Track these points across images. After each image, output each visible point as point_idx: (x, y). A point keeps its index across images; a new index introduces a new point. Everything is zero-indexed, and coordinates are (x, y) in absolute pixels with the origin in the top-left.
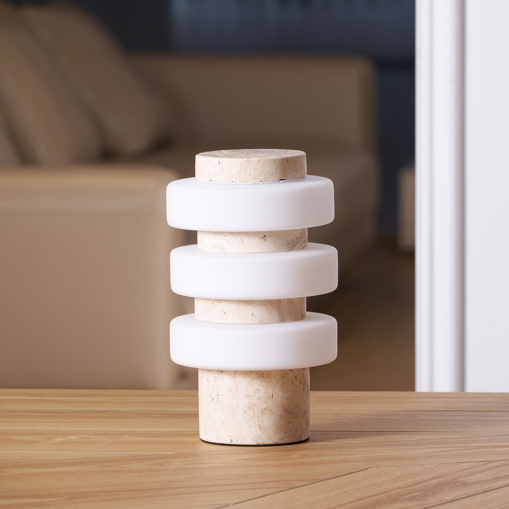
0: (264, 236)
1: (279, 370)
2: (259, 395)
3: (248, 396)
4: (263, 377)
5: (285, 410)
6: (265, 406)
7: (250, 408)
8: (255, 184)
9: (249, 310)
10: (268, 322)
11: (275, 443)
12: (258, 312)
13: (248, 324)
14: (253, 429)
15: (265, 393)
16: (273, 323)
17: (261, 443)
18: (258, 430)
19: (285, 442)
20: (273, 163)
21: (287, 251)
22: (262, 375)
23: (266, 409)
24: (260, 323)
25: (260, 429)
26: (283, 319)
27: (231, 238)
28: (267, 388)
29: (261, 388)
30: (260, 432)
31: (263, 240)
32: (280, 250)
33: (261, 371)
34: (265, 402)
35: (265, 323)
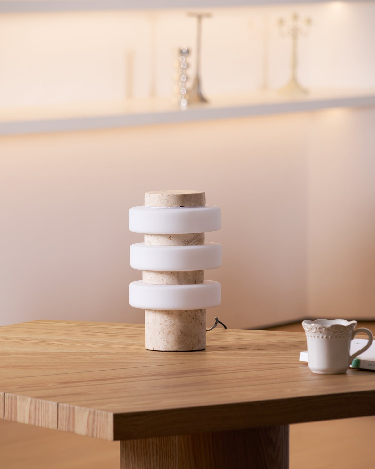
0: (170, 236)
1: (178, 310)
2: (167, 323)
3: (161, 324)
4: (169, 314)
5: (182, 333)
6: (169, 330)
7: (162, 331)
8: (166, 208)
9: (161, 277)
10: (171, 284)
11: (175, 351)
12: (166, 278)
13: (160, 284)
14: (163, 342)
15: (170, 323)
16: (174, 285)
17: (168, 350)
18: (166, 343)
19: (181, 350)
20: (176, 197)
21: (184, 246)
22: (168, 312)
23: (170, 332)
24: (167, 284)
25: (167, 342)
26: (180, 283)
27: (153, 237)
28: (171, 320)
29: (168, 320)
30: (167, 344)
31: (169, 239)
32: (179, 245)
33: (168, 310)
34: (170, 328)
35: (170, 284)
